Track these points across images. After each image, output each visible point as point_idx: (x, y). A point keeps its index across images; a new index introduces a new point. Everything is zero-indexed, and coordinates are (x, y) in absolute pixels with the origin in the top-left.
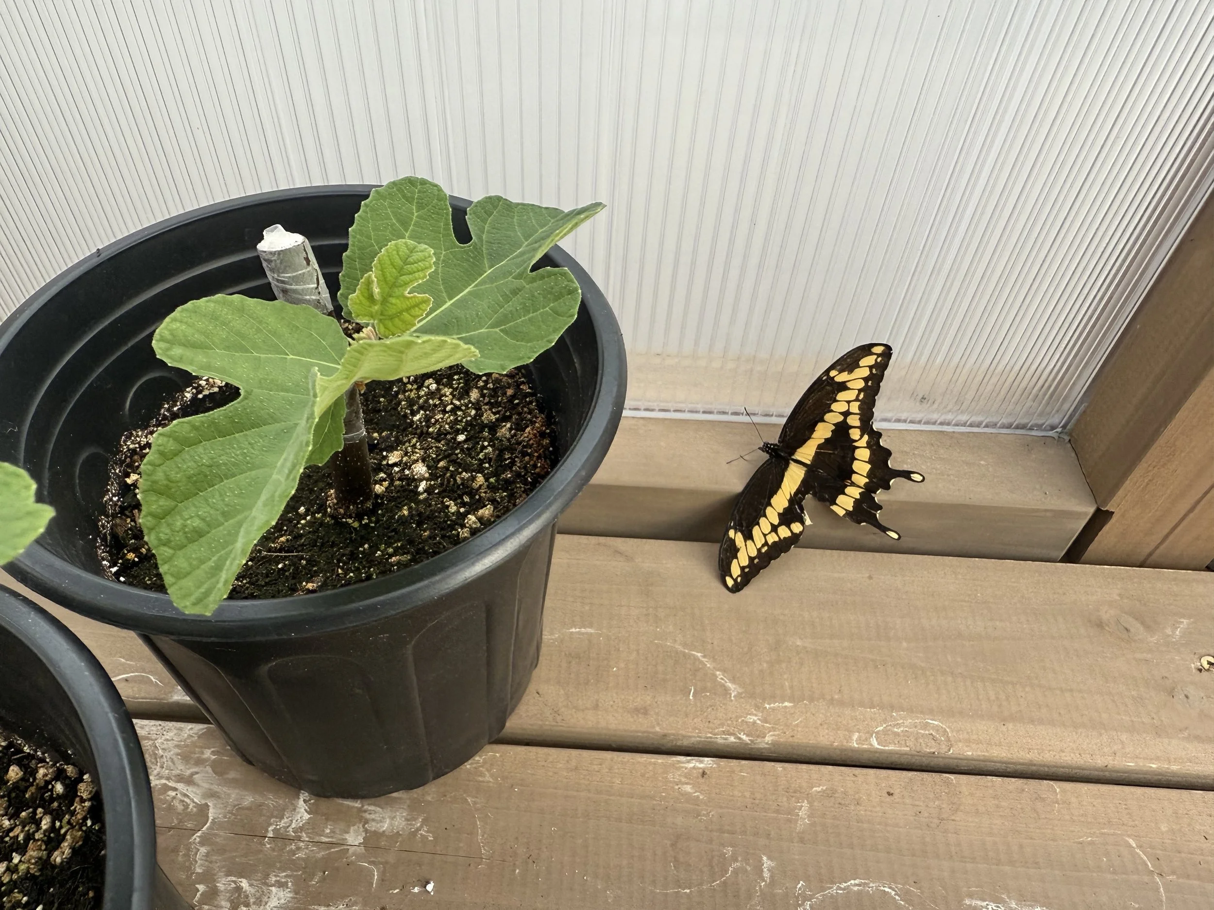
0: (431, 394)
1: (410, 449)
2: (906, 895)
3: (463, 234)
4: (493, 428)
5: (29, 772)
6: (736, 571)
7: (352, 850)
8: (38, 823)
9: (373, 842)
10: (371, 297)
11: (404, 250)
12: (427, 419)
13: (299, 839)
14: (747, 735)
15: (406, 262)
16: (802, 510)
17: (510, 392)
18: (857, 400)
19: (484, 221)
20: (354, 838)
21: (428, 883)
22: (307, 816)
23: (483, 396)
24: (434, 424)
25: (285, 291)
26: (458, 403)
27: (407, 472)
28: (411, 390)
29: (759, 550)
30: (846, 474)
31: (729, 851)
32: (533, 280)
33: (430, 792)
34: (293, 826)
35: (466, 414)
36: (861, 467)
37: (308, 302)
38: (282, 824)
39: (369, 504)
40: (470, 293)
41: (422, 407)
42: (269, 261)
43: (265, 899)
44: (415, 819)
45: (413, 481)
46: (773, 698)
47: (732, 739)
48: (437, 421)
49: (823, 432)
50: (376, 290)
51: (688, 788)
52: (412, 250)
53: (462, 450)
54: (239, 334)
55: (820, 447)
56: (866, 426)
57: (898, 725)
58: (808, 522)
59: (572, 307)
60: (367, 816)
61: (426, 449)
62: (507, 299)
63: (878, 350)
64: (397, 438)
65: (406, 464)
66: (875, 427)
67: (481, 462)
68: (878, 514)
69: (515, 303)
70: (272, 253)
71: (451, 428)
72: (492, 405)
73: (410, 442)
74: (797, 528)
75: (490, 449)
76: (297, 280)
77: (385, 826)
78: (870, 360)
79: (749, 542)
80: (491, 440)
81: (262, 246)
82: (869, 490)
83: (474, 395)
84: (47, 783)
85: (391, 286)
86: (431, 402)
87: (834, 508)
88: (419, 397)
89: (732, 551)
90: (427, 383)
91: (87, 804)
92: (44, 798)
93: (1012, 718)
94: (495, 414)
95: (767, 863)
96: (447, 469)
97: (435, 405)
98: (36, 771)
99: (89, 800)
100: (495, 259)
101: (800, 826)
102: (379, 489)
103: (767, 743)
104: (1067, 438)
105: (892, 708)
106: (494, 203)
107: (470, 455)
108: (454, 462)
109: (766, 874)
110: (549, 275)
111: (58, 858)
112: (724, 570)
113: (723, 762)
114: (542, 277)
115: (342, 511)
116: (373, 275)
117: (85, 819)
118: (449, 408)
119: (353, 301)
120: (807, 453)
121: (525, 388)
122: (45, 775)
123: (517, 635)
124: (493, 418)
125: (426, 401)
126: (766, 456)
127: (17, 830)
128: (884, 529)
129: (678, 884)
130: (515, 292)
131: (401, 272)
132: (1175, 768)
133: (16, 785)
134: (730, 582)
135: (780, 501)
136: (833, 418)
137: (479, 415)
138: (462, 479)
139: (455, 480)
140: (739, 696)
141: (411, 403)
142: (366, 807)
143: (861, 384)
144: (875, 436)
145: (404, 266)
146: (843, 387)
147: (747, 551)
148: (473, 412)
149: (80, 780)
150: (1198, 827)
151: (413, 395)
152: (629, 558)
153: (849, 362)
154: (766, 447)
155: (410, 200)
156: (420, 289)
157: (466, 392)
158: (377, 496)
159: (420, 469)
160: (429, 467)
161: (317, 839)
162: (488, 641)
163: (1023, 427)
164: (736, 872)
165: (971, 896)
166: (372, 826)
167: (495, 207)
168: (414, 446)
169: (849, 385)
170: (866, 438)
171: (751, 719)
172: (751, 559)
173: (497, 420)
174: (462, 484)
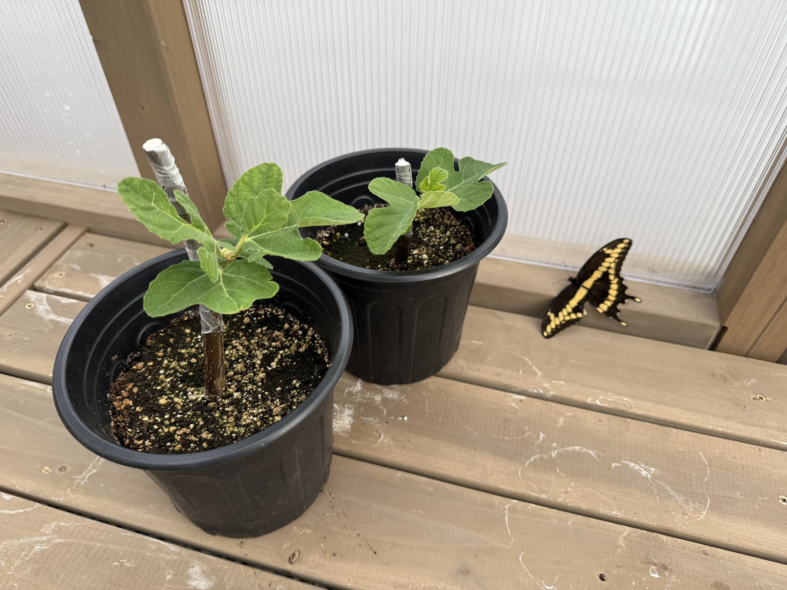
0: (431, 232)
1: (421, 250)
2: (598, 455)
3: (457, 168)
4: (454, 245)
5: (291, 327)
6: (549, 329)
7: (376, 402)
8: (293, 342)
9: (385, 401)
10: (427, 184)
11: (439, 171)
12: (429, 240)
13: (357, 395)
14: (542, 390)
15: (439, 175)
16: (583, 307)
17: (462, 233)
18: (614, 262)
19: (464, 165)
20: (378, 398)
21: (405, 416)
22: (360, 388)
23: (452, 234)
24: (432, 242)
25: (400, 180)
26: (441, 235)
27: (420, 257)
28: (424, 230)
29: (561, 322)
30: (604, 295)
31: (527, 428)
32: (479, 185)
33: (409, 388)
34: (355, 390)
35: (444, 240)
36: (613, 292)
37: (407, 183)
38: (351, 389)
39: (405, 265)
40: (457, 188)
41: (427, 236)
42: (398, 169)
43: (343, 412)
44: (402, 396)
45: (422, 260)
46: (556, 379)
47: (535, 391)
48: (433, 241)
49: (597, 275)
50: (429, 182)
51: (513, 405)
52: (441, 171)
53: (441, 252)
54: (388, 189)
55: (596, 281)
56: (617, 275)
57: (609, 398)
58: (585, 313)
59: (490, 193)
60: (384, 392)
61: (428, 250)
62: (469, 190)
63: (626, 241)
64: (417, 245)
65: (420, 254)
66: (621, 276)
67: (448, 257)
68: (618, 314)
69: (472, 191)
70: (400, 167)
71: (438, 244)
72: (454, 237)
73: (422, 247)
74: (579, 315)
75: (452, 253)
76: (405, 176)
77: (390, 396)
78: (622, 246)
79: (557, 319)
80: (452, 250)
81: (397, 164)
82: (616, 303)
83: (448, 233)
84: (296, 331)
85: (434, 181)
86: (431, 234)
87: (598, 309)
88: (427, 232)
89: (549, 321)
90: (430, 227)
91: (310, 337)
92: (295, 335)
93: (662, 403)
94: (455, 241)
95: (542, 435)
96: (435, 257)
97: (433, 236)
98: (293, 326)
99: (311, 336)
100: (466, 178)
101: (558, 425)
102: (409, 261)
103: (550, 395)
104: (715, 295)
105: (609, 391)
106: (468, 160)
107: (444, 254)
108: (438, 256)
109: (541, 438)
110: (484, 183)
111: (301, 350)
112: (544, 329)
113: (530, 399)
114: (482, 184)
115: (396, 266)
116: (429, 177)
117: (309, 341)
118: (438, 237)
119: (421, 185)
120: (589, 283)
121: (469, 233)
122: (297, 328)
123: (453, 322)
124: (454, 242)
125: (429, 234)
126: (569, 283)
127: (287, 342)
128: (620, 321)
129: (504, 435)
130: (472, 188)
131: (437, 177)
132: (729, 431)
133: (287, 329)
134: (545, 334)
135: (574, 303)
136: (602, 269)
137: (449, 240)
138: (441, 261)
139: (438, 261)
140: (541, 376)
141: (423, 234)
142: (383, 389)
143: (617, 255)
144: (621, 279)
145: (438, 176)
146: (608, 256)
147: (555, 322)
148: (447, 239)
149: (308, 330)
150: (732, 453)
151: (424, 231)
152: (502, 319)
153: (612, 245)
154: (571, 279)
155: (441, 155)
156: (443, 183)
157: (445, 232)
158: (408, 264)
159: (425, 256)
160: (428, 256)
161: (364, 396)
162: (443, 318)
163: (694, 287)
164: (528, 436)
165: (625, 460)
166: (385, 395)
167: (469, 161)
168: (423, 249)
169: (611, 255)
170: (616, 280)
171: (545, 385)
172: (557, 326)
173: (456, 243)
174: (441, 263)
